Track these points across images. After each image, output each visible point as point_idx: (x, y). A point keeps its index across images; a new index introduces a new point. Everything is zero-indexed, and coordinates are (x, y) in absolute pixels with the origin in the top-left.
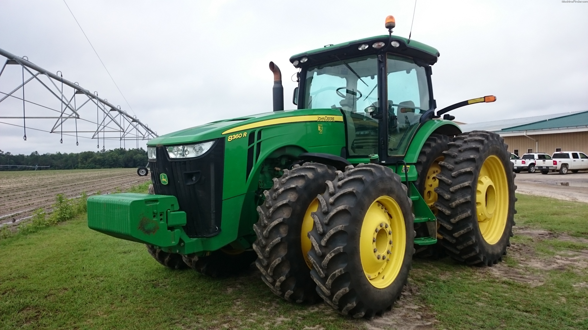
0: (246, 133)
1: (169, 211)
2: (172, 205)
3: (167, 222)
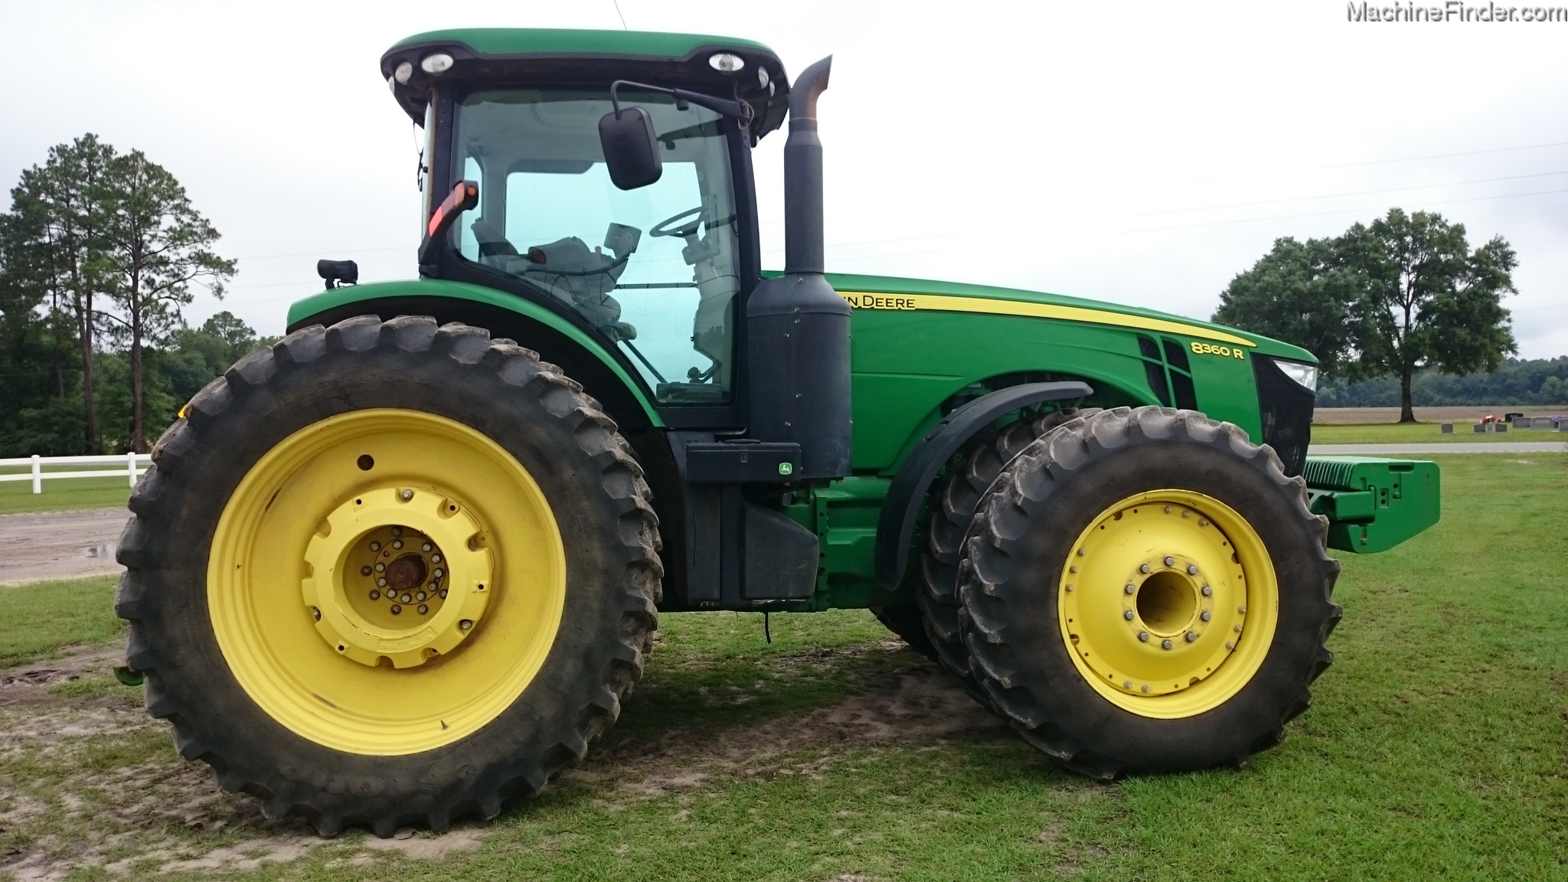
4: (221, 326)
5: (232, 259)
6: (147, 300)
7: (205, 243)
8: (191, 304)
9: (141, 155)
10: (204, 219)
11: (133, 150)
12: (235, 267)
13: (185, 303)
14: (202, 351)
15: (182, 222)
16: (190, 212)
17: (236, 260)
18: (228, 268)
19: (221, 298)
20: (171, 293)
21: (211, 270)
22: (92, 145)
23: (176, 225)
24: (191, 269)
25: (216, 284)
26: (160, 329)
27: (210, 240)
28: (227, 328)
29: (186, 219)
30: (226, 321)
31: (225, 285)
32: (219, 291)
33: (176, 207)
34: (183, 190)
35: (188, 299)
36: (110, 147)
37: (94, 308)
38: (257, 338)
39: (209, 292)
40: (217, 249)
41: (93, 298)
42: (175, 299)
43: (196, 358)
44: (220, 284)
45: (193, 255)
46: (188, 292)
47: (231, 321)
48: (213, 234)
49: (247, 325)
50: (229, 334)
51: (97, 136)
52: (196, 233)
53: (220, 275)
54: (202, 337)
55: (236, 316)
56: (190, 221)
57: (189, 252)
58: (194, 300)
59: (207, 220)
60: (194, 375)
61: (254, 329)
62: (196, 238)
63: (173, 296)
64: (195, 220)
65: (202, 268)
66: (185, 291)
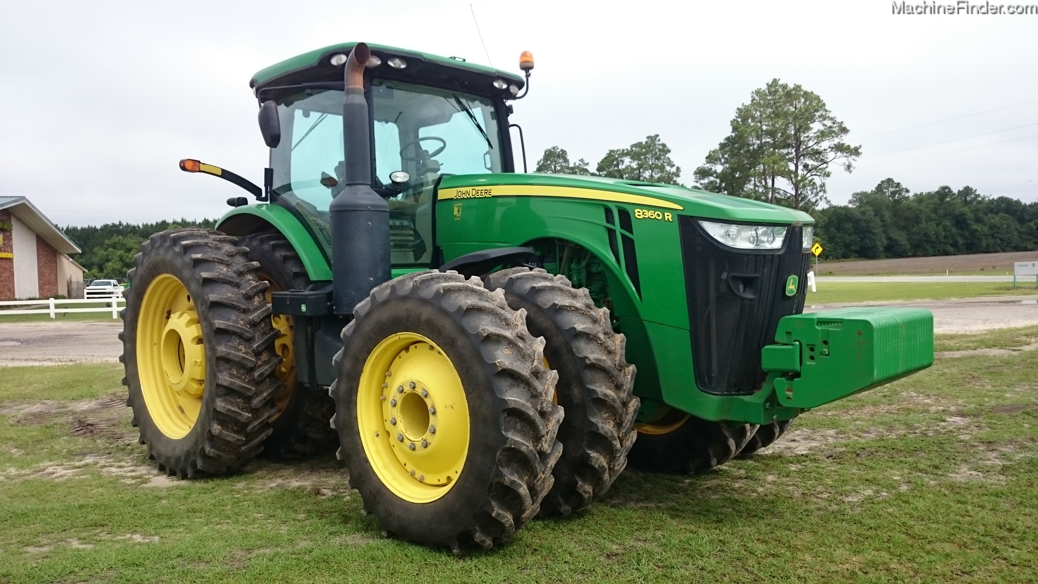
4: (886, 188)
5: (858, 146)
6: (804, 178)
7: (839, 137)
8: (829, 178)
9: (799, 87)
10: (840, 122)
11: (795, 84)
12: (860, 151)
13: (825, 177)
14: (872, 206)
15: (826, 126)
16: (831, 119)
17: (860, 146)
18: (856, 152)
19: (850, 172)
20: (817, 172)
21: (845, 154)
22: (777, 85)
23: (822, 128)
24: (831, 155)
25: (847, 164)
26: (813, 195)
27: (842, 135)
28: (890, 189)
29: (828, 123)
30: (889, 184)
31: (854, 164)
32: (849, 167)
33: (820, 116)
34: (824, 105)
35: (828, 175)
36: (786, 84)
37: (776, 186)
38: (911, 194)
39: (843, 168)
40: (848, 140)
41: (775, 180)
42: (819, 176)
43: (868, 211)
44: (850, 163)
45: (831, 146)
46: (827, 170)
47: (893, 184)
48: (844, 130)
49: (904, 186)
50: (891, 193)
51: (779, 80)
52: (834, 132)
53: (850, 157)
54: (874, 196)
55: (896, 181)
56: (831, 125)
57: (829, 144)
58: (831, 175)
59: (842, 122)
60: (866, 221)
61: (908, 189)
62: (833, 135)
63: (818, 174)
64: (834, 123)
65: (839, 154)
66: (826, 170)
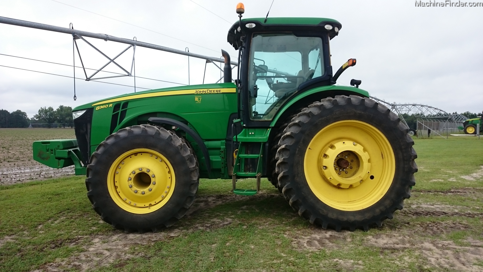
0: (112, 105)
1: (56, 149)
2: (59, 146)
3: (55, 155)
